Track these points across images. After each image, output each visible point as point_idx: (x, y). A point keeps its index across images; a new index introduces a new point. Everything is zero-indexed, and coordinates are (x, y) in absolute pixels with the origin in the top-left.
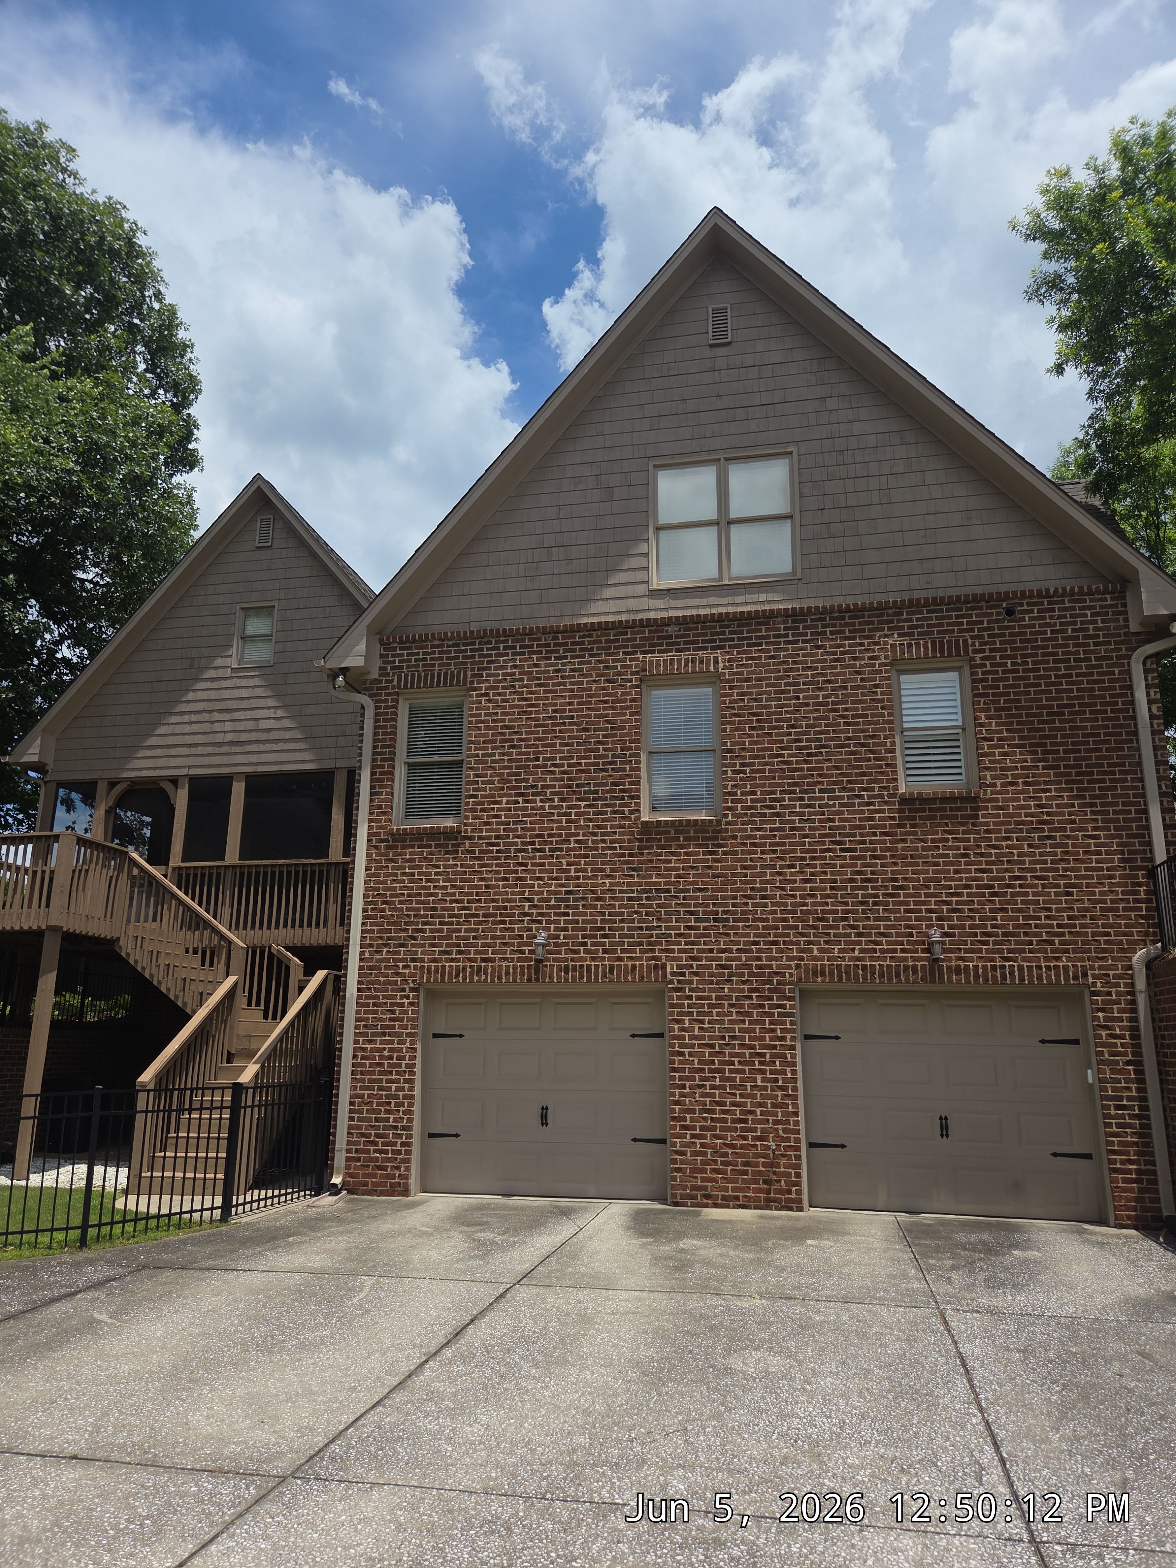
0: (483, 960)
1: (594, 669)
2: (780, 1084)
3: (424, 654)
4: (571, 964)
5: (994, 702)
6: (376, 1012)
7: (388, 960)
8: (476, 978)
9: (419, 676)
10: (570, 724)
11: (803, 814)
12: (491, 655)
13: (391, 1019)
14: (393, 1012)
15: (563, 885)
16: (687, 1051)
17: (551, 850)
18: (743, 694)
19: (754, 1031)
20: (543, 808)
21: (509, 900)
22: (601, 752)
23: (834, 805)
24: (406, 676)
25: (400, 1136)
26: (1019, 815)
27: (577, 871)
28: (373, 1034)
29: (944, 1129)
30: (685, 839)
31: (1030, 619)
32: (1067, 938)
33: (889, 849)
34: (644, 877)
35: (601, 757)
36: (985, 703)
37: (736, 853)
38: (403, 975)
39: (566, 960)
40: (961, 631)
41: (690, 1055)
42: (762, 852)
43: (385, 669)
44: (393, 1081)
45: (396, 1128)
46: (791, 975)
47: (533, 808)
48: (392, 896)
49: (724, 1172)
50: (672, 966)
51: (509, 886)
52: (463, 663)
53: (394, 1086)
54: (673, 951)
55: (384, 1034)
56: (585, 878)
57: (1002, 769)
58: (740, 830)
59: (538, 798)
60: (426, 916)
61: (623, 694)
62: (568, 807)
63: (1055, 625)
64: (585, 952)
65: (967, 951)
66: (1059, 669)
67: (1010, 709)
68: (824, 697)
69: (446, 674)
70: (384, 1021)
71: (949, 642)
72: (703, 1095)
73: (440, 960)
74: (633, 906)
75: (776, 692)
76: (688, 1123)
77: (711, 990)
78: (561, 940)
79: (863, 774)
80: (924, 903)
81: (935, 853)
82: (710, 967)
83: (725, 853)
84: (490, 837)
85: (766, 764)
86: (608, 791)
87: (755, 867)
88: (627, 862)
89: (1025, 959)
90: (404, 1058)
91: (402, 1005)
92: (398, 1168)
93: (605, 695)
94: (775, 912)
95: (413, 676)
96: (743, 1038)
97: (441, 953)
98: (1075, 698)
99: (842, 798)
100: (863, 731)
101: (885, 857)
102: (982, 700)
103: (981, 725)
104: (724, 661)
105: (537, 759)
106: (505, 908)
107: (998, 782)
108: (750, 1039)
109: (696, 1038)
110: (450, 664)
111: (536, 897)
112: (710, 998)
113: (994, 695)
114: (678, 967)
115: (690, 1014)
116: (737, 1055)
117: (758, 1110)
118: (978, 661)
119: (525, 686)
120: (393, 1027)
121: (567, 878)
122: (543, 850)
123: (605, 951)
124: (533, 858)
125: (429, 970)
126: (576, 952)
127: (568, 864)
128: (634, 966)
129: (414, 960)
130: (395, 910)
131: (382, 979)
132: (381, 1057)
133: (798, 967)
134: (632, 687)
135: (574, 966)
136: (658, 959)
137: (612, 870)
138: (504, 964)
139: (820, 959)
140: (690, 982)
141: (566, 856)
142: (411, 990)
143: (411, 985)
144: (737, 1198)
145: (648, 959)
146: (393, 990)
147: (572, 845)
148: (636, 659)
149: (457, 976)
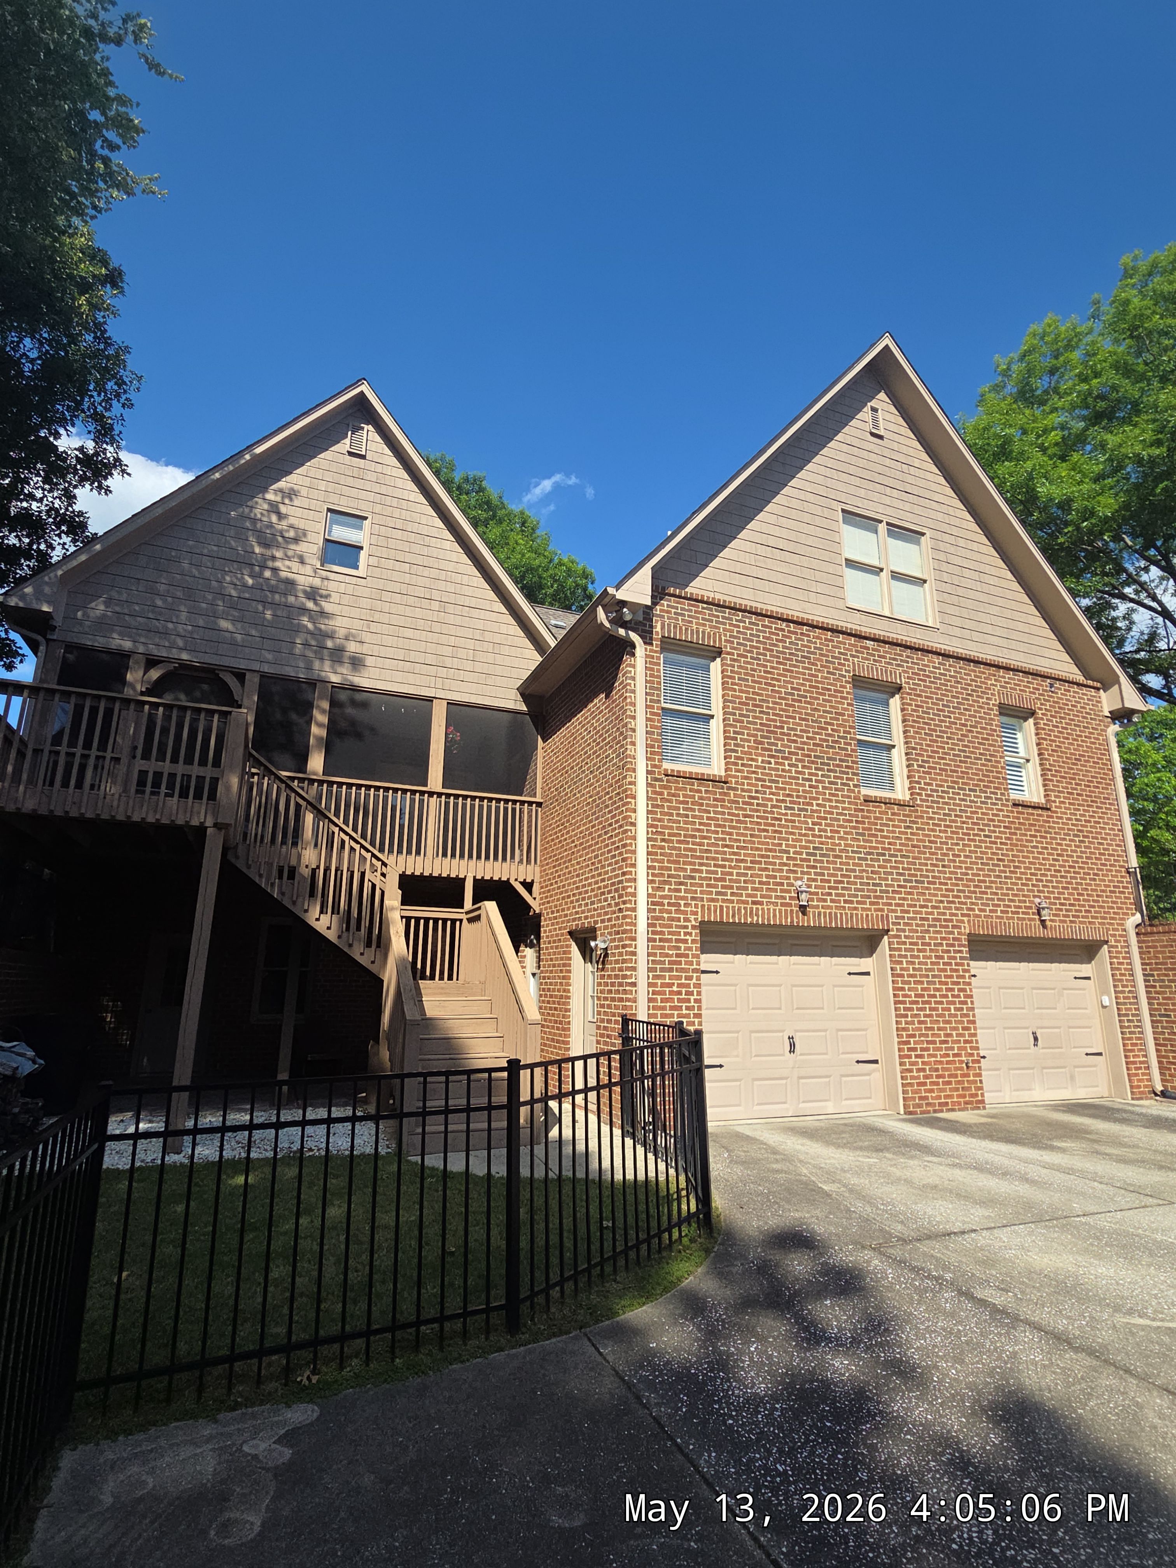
0: (754, 903)
1: (818, 660)
2: (965, 1012)
4: (822, 910)
5: (1050, 745)
6: (663, 948)
7: (670, 897)
8: (749, 920)
9: (680, 629)
10: (805, 702)
11: (961, 805)
13: (677, 955)
15: (810, 842)
16: (906, 987)
17: (799, 809)
18: (919, 706)
19: (946, 970)
20: (790, 771)
23: (977, 802)
26: (1068, 824)
27: (819, 830)
28: (662, 970)
30: (892, 814)
31: (1061, 694)
32: (1097, 909)
33: (1008, 839)
34: (867, 841)
35: (830, 735)
36: (1046, 745)
37: (924, 829)
38: (685, 913)
39: (818, 907)
40: (1030, 692)
41: (909, 990)
42: (940, 831)
46: (965, 928)
47: (783, 770)
48: (669, 835)
49: (938, 1084)
50: (892, 916)
51: (769, 838)
52: (717, 627)
54: (891, 904)
55: (672, 970)
56: (826, 837)
58: (925, 812)
59: (786, 762)
61: (840, 686)
62: (809, 774)
64: (831, 901)
67: (1058, 751)
68: (965, 720)
69: (703, 633)
70: (671, 956)
71: (1026, 699)
72: (920, 1022)
73: (717, 900)
74: (861, 865)
75: (938, 710)
76: (912, 1045)
77: (917, 937)
78: (813, 890)
79: (991, 782)
80: (1030, 880)
81: (1032, 845)
82: (916, 919)
83: (917, 829)
84: (750, 791)
85: (937, 763)
86: (838, 766)
87: (937, 842)
88: (855, 828)
89: (1080, 922)
90: (692, 993)
91: (685, 942)
93: (828, 684)
94: (951, 879)
95: (675, 627)
96: (940, 976)
97: (718, 893)
98: (1085, 751)
99: (981, 797)
100: (988, 750)
101: (1007, 844)
102: (1045, 742)
103: (1046, 759)
104: (905, 677)
105: (783, 728)
106: (768, 857)
108: (945, 976)
109: (911, 976)
110: (705, 625)
111: (791, 850)
112: (917, 944)
113: (1050, 740)
114: (896, 917)
115: (906, 956)
116: (938, 990)
117: (954, 1033)
118: (1040, 716)
119: (768, 661)
120: (680, 963)
121: (813, 836)
122: (793, 809)
123: (845, 901)
124: (786, 814)
125: (709, 909)
126: (825, 901)
127: (813, 824)
128: (867, 915)
129: (693, 898)
130: (674, 848)
131: (666, 915)
132: (671, 993)
133: (969, 921)
134: (846, 682)
135: (825, 913)
136: (882, 910)
137: (845, 833)
138: (772, 907)
139: (980, 916)
140: (904, 931)
141: (811, 817)
142: (694, 927)
143: (694, 923)
144: (947, 1103)
145: (876, 910)
146: (677, 926)
147: (815, 808)
148: (848, 660)
149: (734, 916)
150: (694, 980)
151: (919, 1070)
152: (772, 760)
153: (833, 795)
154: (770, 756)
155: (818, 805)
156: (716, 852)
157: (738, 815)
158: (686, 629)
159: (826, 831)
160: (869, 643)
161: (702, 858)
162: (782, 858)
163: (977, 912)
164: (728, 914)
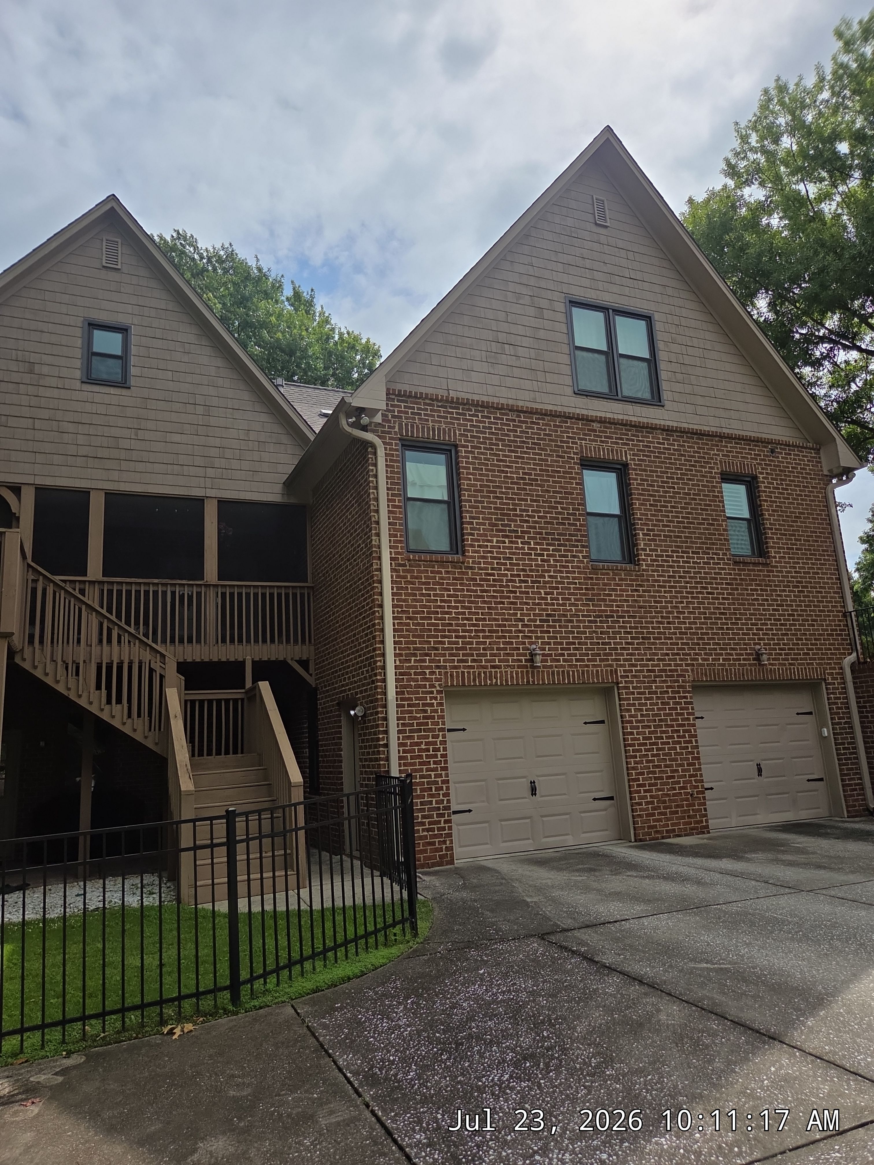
0: (493, 667)
1: (548, 445)
2: (690, 750)
3: (418, 409)
4: (555, 670)
5: (771, 506)
6: (411, 712)
7: (416, 668)
8: (489, 682)
9: (417, 427)
10: (536, 485)
11: (684, 567)
12: (472, 420)
13: (424, 718)
14: (425, 711)
15: (543, 610)
16: (635, 731)
17: (532, 582)
18: (644, 480)
19: (672, 714)
20: (523, 548)
21: (506, 620)
22: (560, 510)
23: (700, 563)
24: (406, 425)
25: (443, 815)
26: (788, 577)
27: (552, 599)
28: (411, 731)
30: (619, 579)
31: (782, 458)
32: (815, 651)
33: (730, 594)
35: (560, 513)
36: (767, 506)
37: (650, 591)
38: (430, 680)
39: (551, 666)
40: (752, 459)
41: (637, 734)
42: (665, 592)
43: (387, 416)
44: (432, 770)
45: (438, 809)
46: (689, 676)
47: (516, 548)
48: (414, 613)
49: (665, 814)
50: (620, 671)
51: (505, 609)
52: (452, 423)
54: (620, 660)
56: (558, 605)
57: (778, 548)
58: (651, 576)
61: (569, 468)
62: (541, 549)
63: (792, 463)
64: (564, 660)
65: (773, 659)
67: (778, 511)
68: (688, 489)
69: (439, 429)
70: (419, 718)
71: (747, 465)
73: (459, 667)
74: (591, 627)
75: (662, 482)
76: (641, 782)
77: (645, 687)
78: (547, 652)
79: (713, 544)
80: (751, 629)
81: (753, 598)
82: (643, 671)
83: (643, 591)
84: (487, 569)
85: (661, 531)
86: (568, 540)
87: (662, 602)
90: (438, 750)
91: (432, 705)
93: (557, 466)
94: (676, 633)
95: (412, 426)
96: (667, 720)
97: (459, 661)
98: (805, 509)
99: (704, 558)
100: (711, 515)
101: (729, 599)
102: (765, 504)
103: (767, 519)
104: (630, 454)
105: (515, 510)
106: (504, 626)
107: (777, 556)
108: (671, 720)
109: (639, 721)
110: (440, 422)
111: (526, 618)
112: (645, 693)
113: (770, 502)
115: (634, 705)
116: (664, 732)
117: (680, 769)
118: (761, 479)
119: (501, 450)
121: (546, 604)
122: (527, 582)
123: (577, 660)
124: (521, 587)
125: (452, 676)
126: (559, 661)
127: (546, 593)
128: (597, 671)
129: (438, 667)
130: (418, 624)
131: (413, 683)
132: (420, 750)
133: (692, 670)
134: (575, 463)
135: (558, 672)
136: (611, 666)
137: (576, 600)
138: (509, 670)
139: (703, 665)
140: (632, 682)
141: (544, 588)
142: (439, 692)
143: (438, 688)
144: (674, 830)
145: (605, 666)
146: (423, 693)
147: (547, 579)
148: (576, 443)
149: (474, 680)
150: (440, 739)
151: (647, 803)
152: (507, 540)
153: (564, 567)
154: (503, 536)
155: (550, 576)
156: (457, 625)
157: (476, 591)
158: (423, 428)
159: (558, 599)
160: (596, 425)
161: (444, 631)
162: (517, 626)
163: (700, 661)
164: (469, 678)
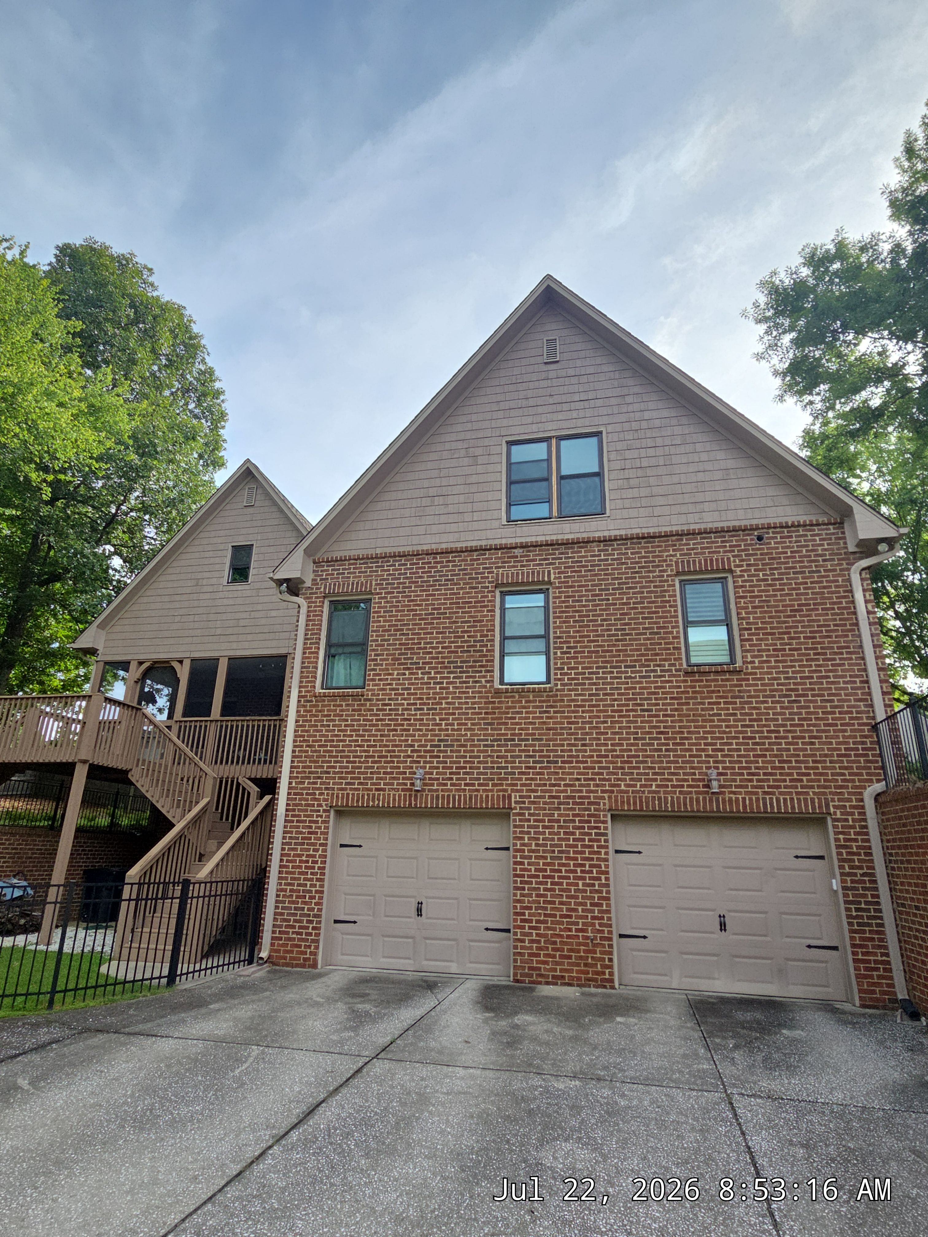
0: (377, 790)
1: (461, 579)
2: (597, 888)
3: (343, 569)
4: (441, 793)
5: (751, 602)
6: (298, 827)
7: (309, 789)
8: (371, 803)
9: (339, 585)
10: (444, 618)
11: (613, 683)
12: (389, 570)
13: (309, 833)
14: (311, 827)
15: (436, 735)
16: (526, 861)
17: (428, 709)
18: (569, 597)
19: (577, 846)
20: (423, 678)
21: (397, 746)
22: (466, 638)
23: (635, 678)
24: (330, 584)
25: (311, 922)
26: (773, 685)
27: (446, 725)
28: (296, 844)
29: (723, 927)
30: (526, 702)
31: (775, 543)
32: (813, 777)
33: (676, 710)
34: (495, 729)
35: (466, 642)
36: (745, 603)
37: (564, 712)
38: (319, 800)
39: (437, 790)
40: (725, 552)
41: (529, 864)
42: (583, 712)
43: (316, 580)
44: (309, 880)
45: (309, 915)
46: (604, 804)
47: (416, 679)
48: (313, 741)
49: (554, 956)
50: (516, 796)
51: (397, 736)
52: (370, 576)
53: (309, 883)
54: (516, 785)
55: (303, 844)
56: (453, 730)
57: (759, 651)
58: (566, 695)
59: (420, 672)
60: (337, 757)
61: (482, 597)
62: (441, 678)
63: (793, 547)
64: (452, 785)
65: (736, 787)
66: (797, 578)
67: (763, 607)
68: (628, 599)
69: (357, 583)
70: (304, 833)
71: (717, 560)
72: (538, 896)
73: (345, 789)
74: (487, 751)
75: (593, 595)
76: (527, 917)
77: (544, 815)
78: (434, 776)
79: (657, 654)
80: (704, 750)
81: (711, 713)
82: (544, 797)
83: (555, 712)
84: (384, 700)
85: (586, 647)
86: (471, 667)
87: (578, 723)
88: (484, 719)
89: (781, 793)
90: (316, 862)
91: (317, 822)
92: (310, 947)
93: (469, 598)
94: (592, 756)
95: (335, 585)
96: (569, 852)
97: (347, 784)
98: (811, 599)
99: (642, 672)
100: (656, 623)
101: (674, 716)
102: (742, 601)
103: (743, 619)
104: (555, 573)
105: (420, 643)
106: (394, 751)
107: (756, 660)
108: (574, 852)
109: (533, 851)
110: (360, 577)
111: (416, 744)
112: (544, 821)
113: (751, 597)
114: (520, 797)
115: (529, 833)
116: (564, 865)
117: (580, 908)
118: (739, 573)
119: (413, 591)
120: (310, 839)
121: (440, 730)
122: (422, 709)
123: (466, 785)
124: (416, 715)
125: (337, 797)
127: (441, 720)
129: (327, 789)
132: (301, 861)
133: (610, 797)
135: (443, 796)
136: (506, 791)
138: (392, 793)
140: (529, 809)
141: (438, 714)
142: (325, 811)
143: (325, 808)
145: (498, 791)
146: (311, 811)
147: (444, 706)
149: (358, 801)
151: (532, 941)
152: (407, 672)
153: (463, 693)
154: (404, 669)
155: (447, 703)
156: (349, 751)
157: (372, 720)
158: (344, 584)
159: (453, 725)
162: (406, 751)
164: (353, 799)
